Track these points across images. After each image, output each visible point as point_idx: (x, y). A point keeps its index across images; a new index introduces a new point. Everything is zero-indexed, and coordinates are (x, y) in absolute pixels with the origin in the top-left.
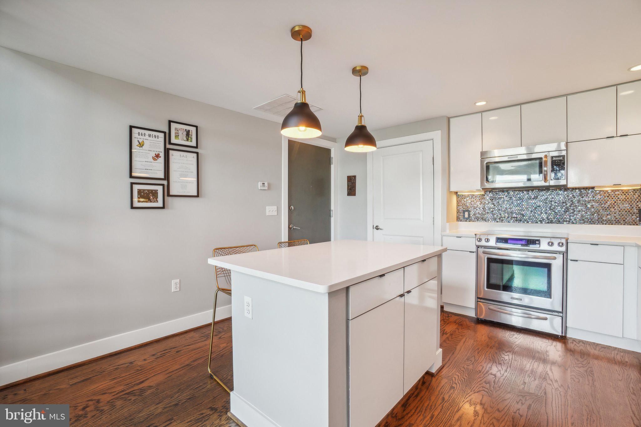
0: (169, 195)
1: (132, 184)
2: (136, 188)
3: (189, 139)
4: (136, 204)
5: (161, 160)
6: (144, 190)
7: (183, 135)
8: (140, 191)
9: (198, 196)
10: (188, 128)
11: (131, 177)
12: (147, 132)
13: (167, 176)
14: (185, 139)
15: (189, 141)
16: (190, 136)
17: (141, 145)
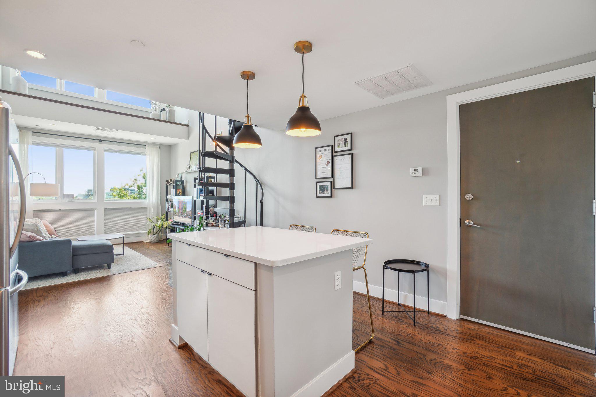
0: (335, 189)
1: (317, 182)
2: (319, 184)
3: (347, 144)
4: (319, 195)
5: (330, 165)
6: (322, 186)
7: (342, 143)
8: (320, 187)
9: (352, 187)
10: (345, 137)
11: (316, 178)
12: (323, 149)
13: (333, 176)
14: (344, 146)
15: (346, 146)
16: (347, 142)
17: (321, 158)
